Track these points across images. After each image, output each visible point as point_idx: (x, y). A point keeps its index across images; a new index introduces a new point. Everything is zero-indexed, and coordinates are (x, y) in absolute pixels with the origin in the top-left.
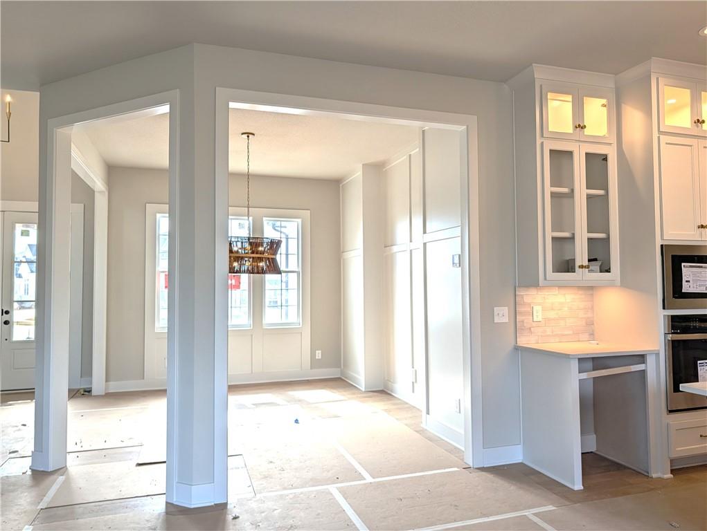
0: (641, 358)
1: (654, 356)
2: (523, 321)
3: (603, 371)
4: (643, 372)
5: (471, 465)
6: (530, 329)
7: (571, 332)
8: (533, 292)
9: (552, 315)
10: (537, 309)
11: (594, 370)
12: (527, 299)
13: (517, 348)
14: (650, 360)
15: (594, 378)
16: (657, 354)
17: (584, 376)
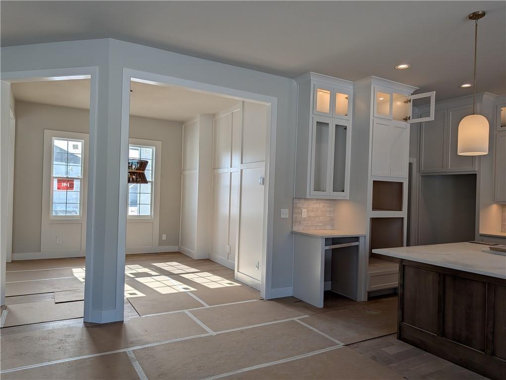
0: (357, 239)
1: (363, 238)
2: (296, 217)
3: (337, 245)
4: (357, 246)
5: (264, 298)
6: (300, 222)
7: (321, 224)
8: (302, 201)
9: (312, 214)
10: (304, 211)
11: (333, 244)
12: (299, 205)
13: (292, 233)
14: (361, 240)
15: (333, 249)
16: (365, 237)
17: (328, 248)
